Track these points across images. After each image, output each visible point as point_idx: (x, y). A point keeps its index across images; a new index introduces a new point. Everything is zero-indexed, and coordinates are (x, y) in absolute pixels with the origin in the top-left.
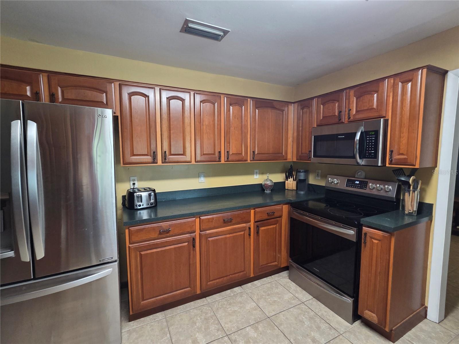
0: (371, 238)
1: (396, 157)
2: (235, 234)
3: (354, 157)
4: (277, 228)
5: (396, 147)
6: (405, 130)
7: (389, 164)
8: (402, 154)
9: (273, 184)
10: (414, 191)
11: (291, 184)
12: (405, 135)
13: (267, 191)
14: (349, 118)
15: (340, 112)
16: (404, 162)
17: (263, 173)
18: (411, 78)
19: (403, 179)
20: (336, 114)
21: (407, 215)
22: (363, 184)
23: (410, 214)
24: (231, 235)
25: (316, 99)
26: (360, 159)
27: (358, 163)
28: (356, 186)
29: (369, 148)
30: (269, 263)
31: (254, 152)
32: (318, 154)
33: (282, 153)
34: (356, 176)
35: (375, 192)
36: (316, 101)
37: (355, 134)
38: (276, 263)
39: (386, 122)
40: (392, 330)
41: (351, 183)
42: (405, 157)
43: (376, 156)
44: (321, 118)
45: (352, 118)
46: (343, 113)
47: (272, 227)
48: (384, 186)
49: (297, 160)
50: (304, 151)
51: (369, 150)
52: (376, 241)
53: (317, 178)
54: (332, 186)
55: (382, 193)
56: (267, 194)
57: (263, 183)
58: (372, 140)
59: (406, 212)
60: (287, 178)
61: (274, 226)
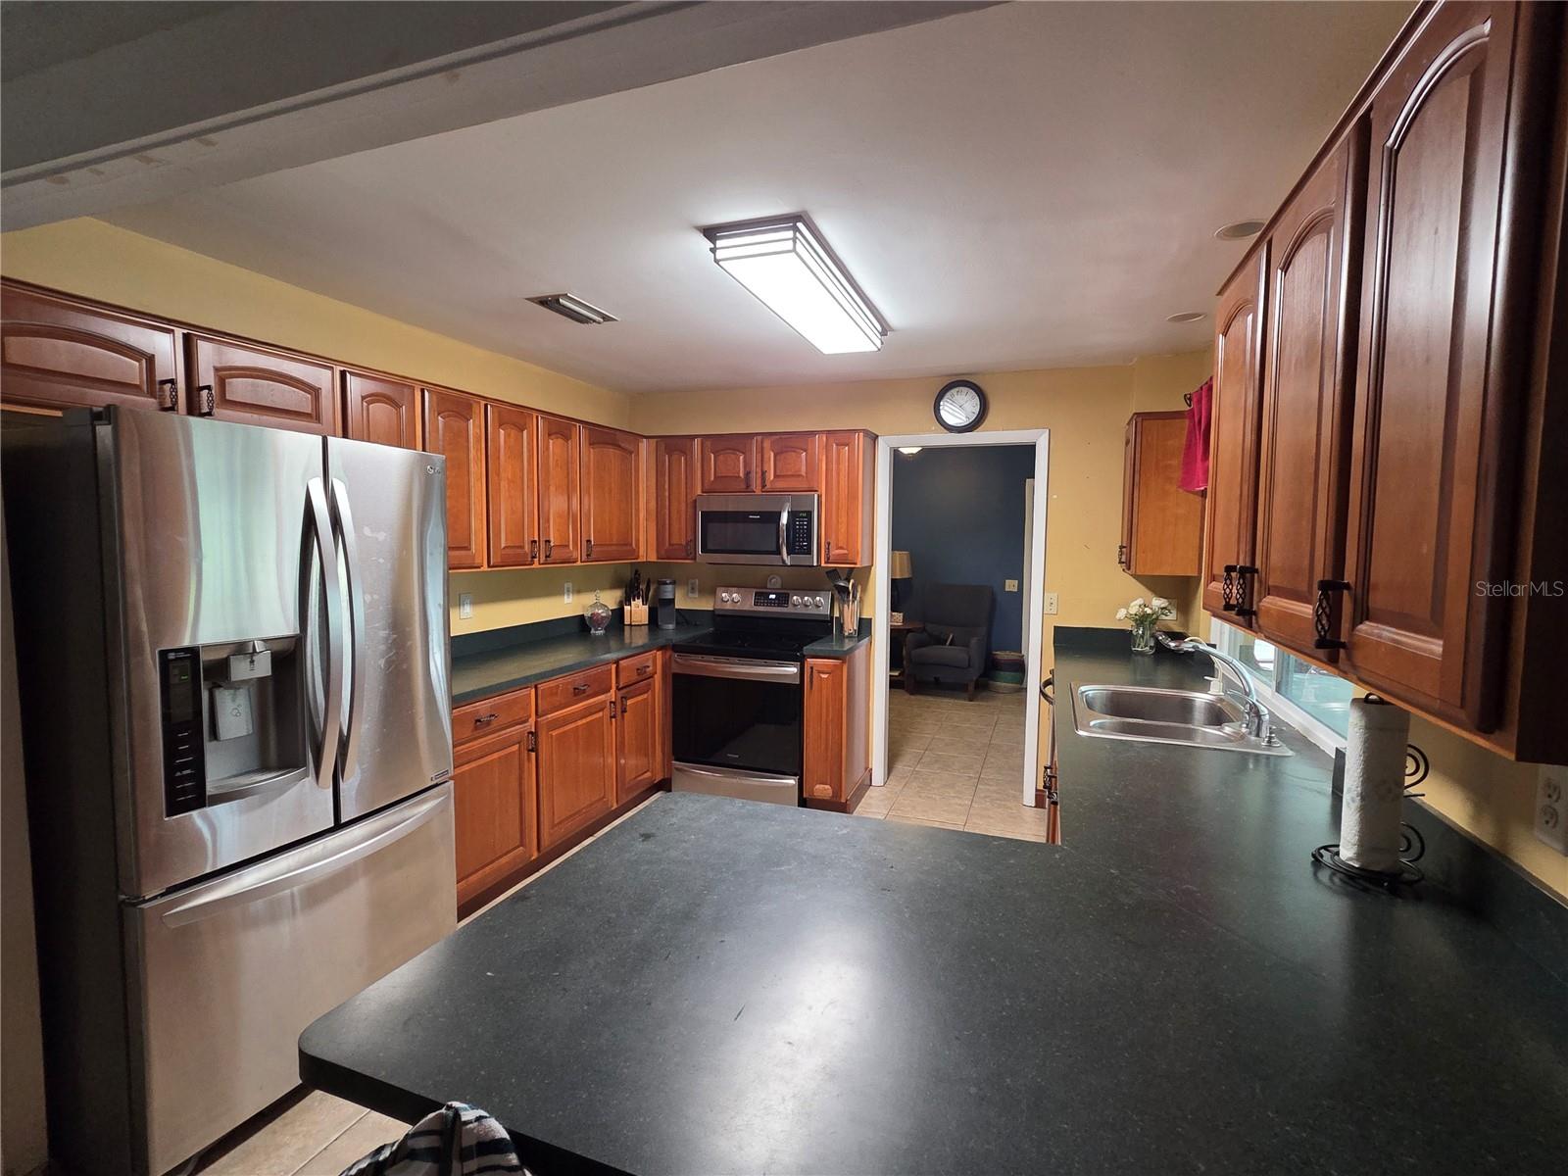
0: (819, 672)
1: (834, 552)
2: (589, 719)
3: (778, 552)
4: (650, 700)
5: (834, 537)
6: (843, 513)
7: (825, 563)
8: (841, 548)
9: (610, 613)
10: (853, 602)
11: (638, 611)
12: (844, 519)
13: (597, 630)
14: (764, 486)
15: (748, 474)
16: (843, 559)
17: (579, 592)
18: (846, 441)
19: (842, 584)
20: (741, 475)
21: (847, 637)
22: (783, 599)
23: (850, 637)
24: (584, 721)
25: (699, 439)
26: (788, 554)
27: (784, 561)
28: (771, 603)
29: (799, 537)
30: (639, 776)
31: (589, 541)
32: (710, 546)
33: (631, 545)
34: (768, 586)
35: (800, 610)
36: (699, 443)
37: (779, 515)
38: (648, 774)
39: (819, 497)
40: (847, 800)
41: (761, 597)
42: (846, 552)
43: (809, 552)
44: (712, 479)
45: (768, 486)
46: (753, 475)
47: (640, 698)
48: (802, 598)
49: (658, 558)
50: (675, 540)
51: (799, 541)
52: (825, 676)
53: (690, 595)
54: (728, 606)
55: (812, 610)
56: (597, 638)
57: (588, 614)
58: (803, 525)
59: (846, 634)
60: (627, 600)
61: (645, 696)
